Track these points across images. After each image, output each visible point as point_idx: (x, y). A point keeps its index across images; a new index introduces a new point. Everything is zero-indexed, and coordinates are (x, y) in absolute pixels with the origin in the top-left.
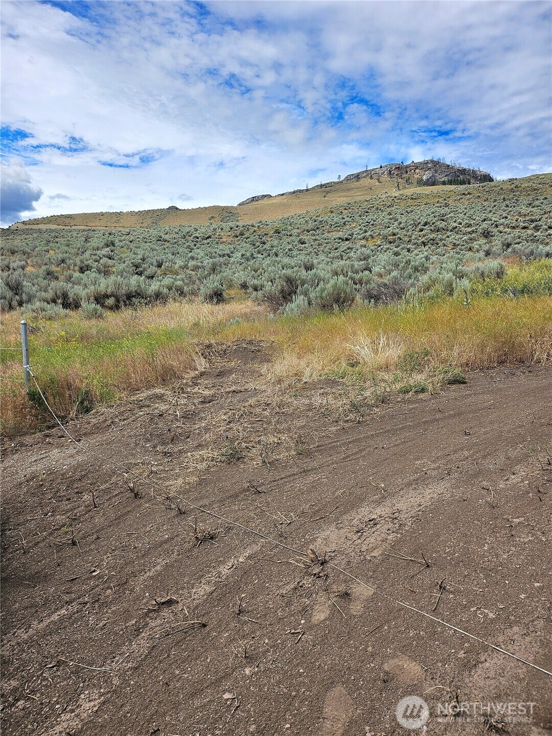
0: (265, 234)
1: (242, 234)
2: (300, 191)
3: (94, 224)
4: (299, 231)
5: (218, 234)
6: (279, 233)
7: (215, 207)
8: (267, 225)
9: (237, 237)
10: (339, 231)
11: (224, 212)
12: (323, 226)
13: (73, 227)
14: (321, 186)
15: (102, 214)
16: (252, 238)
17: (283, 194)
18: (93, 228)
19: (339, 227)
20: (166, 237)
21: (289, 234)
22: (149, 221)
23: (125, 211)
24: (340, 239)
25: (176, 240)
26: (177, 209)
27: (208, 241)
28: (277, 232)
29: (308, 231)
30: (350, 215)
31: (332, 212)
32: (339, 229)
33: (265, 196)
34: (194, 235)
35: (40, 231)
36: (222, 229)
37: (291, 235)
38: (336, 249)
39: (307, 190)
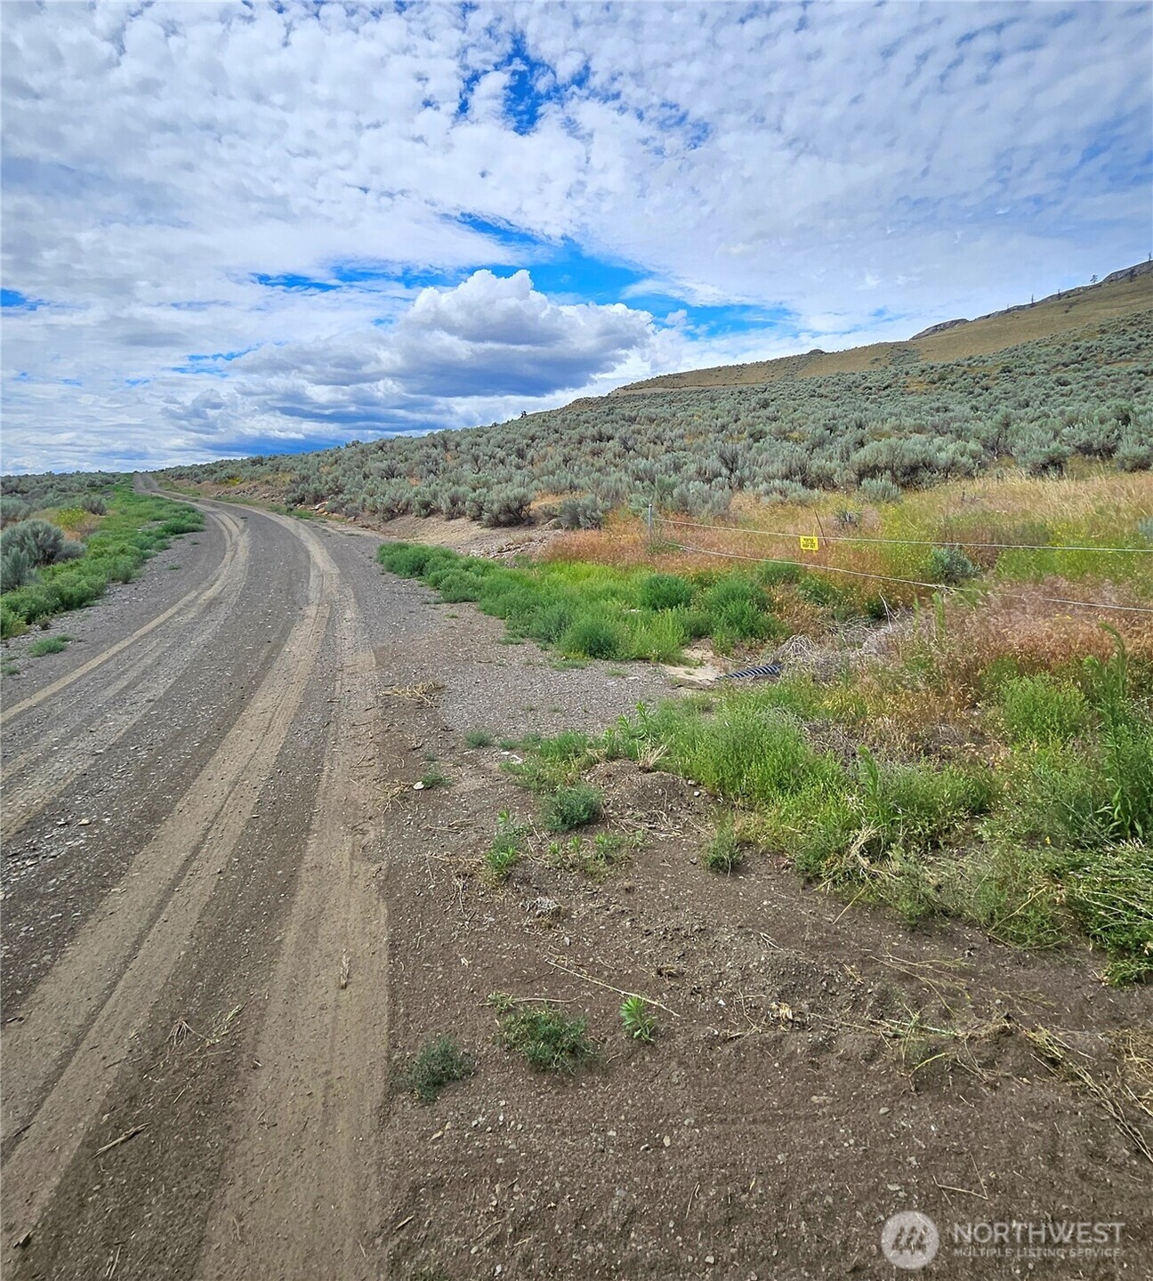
0: (985, 376)
1: (942, 378)
2: (1020, 308)
3: (708, 383)
4: (1046, 366)
5: (901, 381)
6: (1010, 372)
7: (880, 346)
8: (984, 362)
9: (935, 383)
10: (1130, 361)
11: (895, 350)
12: (1094, 356)
13: (683, 389)
14: (1060, 296)
15: (719, 369)
16: (962, 383)
17: (988, 316)
18: (707, 388)
19: (1128, 353)
20: (822, 391)
21: (1029, 372)
22: (783, 373)
23: (749, 363)
24: (1140, 372)
25: (837, 395)
26: (822, 352)
27: (887, 391)
28: (1006, 370)
29: (1065, 365)
30: (1145, 333)
31: (1103, 332)
32: (1128, 356)
33: (957, 322)
34: (865, 385)
35: (644, 397)
36: (907, 374)
37: (1033, 374)
38: (1138, 389)
39: (1033, 305)
